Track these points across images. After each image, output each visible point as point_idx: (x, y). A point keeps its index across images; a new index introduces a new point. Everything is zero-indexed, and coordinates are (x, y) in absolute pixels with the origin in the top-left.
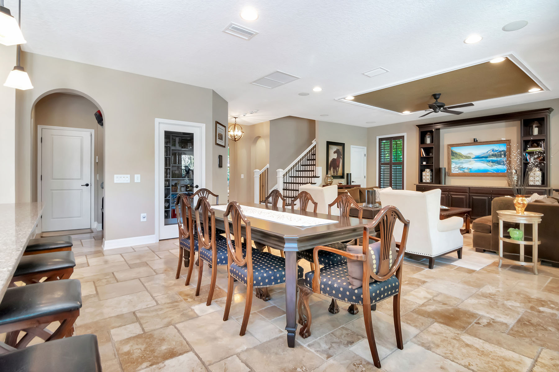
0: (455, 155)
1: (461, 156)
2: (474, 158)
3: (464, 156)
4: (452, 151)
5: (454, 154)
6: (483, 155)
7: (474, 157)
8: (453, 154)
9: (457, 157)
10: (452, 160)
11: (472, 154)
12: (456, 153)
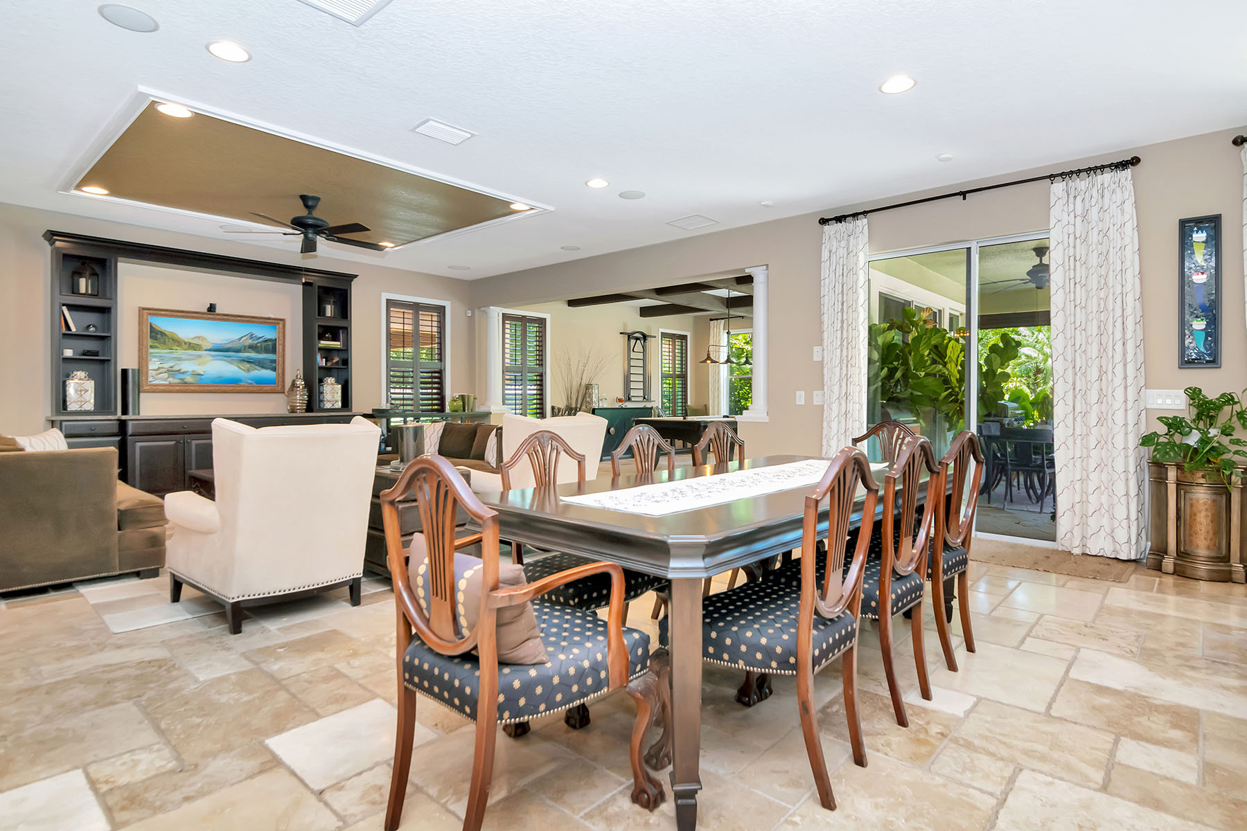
0: (159, 336)
1: (178, 342)
2: (210, 350)
3: (185, 344)
4: (151, 326)
5: (158, 334)
6: (230, 346)
7: (209, 348)
8: (156, 334)
9: (164, 344)
10: (151, 350)
11: (205, 339)
12: (163, 334)
